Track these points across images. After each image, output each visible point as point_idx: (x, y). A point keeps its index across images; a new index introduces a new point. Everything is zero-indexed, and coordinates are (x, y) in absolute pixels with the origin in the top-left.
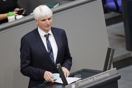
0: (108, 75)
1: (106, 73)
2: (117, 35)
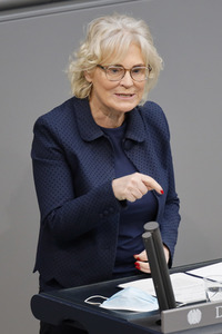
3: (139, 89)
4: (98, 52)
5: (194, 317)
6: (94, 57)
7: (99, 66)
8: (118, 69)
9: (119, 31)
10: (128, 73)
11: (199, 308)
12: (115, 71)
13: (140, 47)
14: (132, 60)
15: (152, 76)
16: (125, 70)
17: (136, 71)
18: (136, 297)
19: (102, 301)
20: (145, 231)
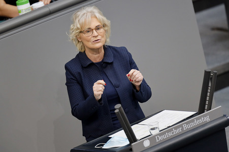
0: (207, 119)
1: (203, 116)
4: (79, 26)
6: (78, 29)
7: (81, 32)
8: (90, 30)
10: (94, 31)
11: (148, 139)
12: (88, 31)
13: (96, 18)
16: (93, 30)
18: (119, 139)
19: (103, 145)
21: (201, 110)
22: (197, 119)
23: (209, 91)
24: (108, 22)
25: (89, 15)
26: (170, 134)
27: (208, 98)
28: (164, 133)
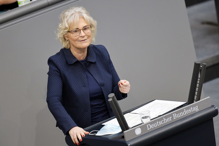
0: (196, 109)
1: (192, 106)
2: (203, 23)
3: (89, 37)
4: (67, 26)
5: (138, 132)
6: (66, 28)
7: (69, 32)
8: (77, 30)
9: (73, 14)
10: (82, 31)
11: (139, 127)
12: (76, 31)
13: (84, 18)
14: (82, 24)
15: (93, 29)
16: (80, 30)
17: (85, 29)
18: (111, 128)
19: (96, 132)
20: (109, 98)
21: (191, 100)
22: (187, 109)
23: (198, 82)
24: (94, 23)
25: (77, 15)
26: (161, 123)
27: (197, 89)
28: (155, 122)
